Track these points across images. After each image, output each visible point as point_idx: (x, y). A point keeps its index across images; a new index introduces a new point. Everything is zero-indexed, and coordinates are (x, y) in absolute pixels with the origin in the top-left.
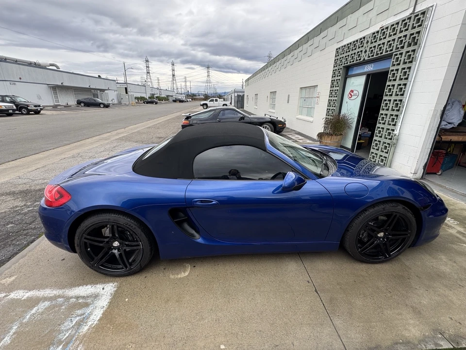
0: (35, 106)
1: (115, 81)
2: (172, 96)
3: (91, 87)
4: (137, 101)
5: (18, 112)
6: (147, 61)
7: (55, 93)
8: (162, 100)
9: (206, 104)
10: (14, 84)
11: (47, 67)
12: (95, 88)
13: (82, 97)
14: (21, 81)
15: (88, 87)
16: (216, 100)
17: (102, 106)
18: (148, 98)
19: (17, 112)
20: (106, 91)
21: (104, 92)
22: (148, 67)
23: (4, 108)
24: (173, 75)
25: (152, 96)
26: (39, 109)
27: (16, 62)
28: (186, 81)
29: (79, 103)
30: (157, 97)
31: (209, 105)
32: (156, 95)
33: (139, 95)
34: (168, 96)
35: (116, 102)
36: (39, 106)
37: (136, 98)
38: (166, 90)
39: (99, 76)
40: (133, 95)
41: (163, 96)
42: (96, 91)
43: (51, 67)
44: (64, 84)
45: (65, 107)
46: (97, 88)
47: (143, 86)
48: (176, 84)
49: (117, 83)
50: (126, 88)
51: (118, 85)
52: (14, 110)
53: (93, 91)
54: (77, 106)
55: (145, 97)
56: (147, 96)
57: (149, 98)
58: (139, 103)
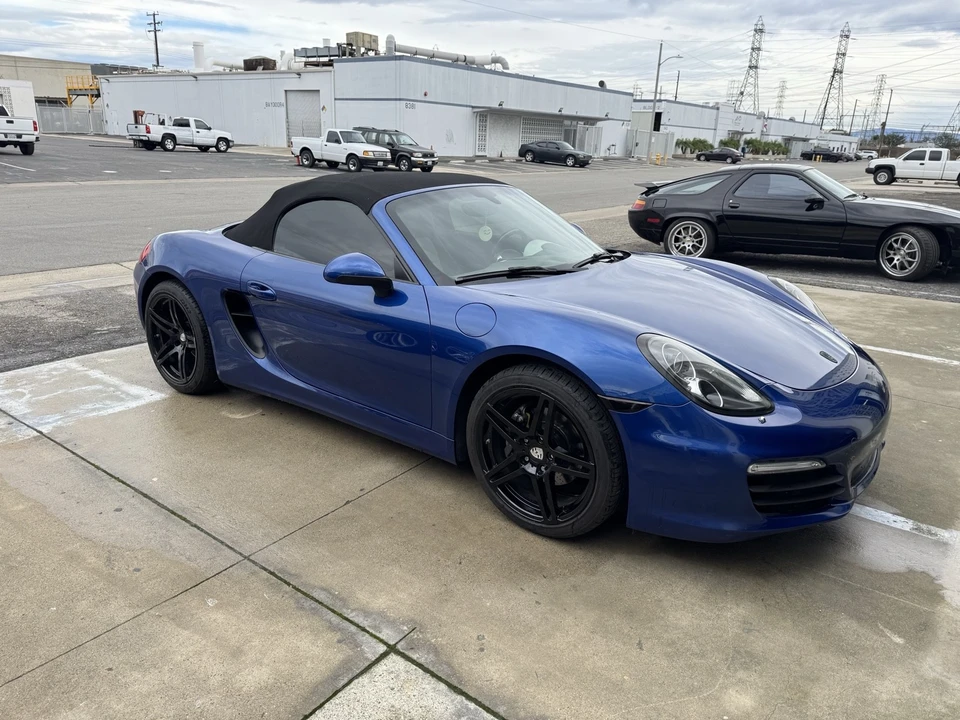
0: (425, 156)
1: (632, 95)
2: (805, 140)
3: (564, 112)
4: (680, 152)
5: (394, 167)
6: (760, 31)
7: (483, 128)
8: (766, 153)
9: (890, 169)
10: (413, 107)
11: (487, 67)
12: (574, 114)
13: (534, 138)
14: (427, 99)
15: (556, 112)
16: (936, 157)
17: (570, 162)
18: (716, 145)
19: (390, 166)
20: (599, 124)
21: (593, 124)
22: (756, 49)
23: (371, 156)
24: (837, 71)
25: (732, 140)
26: (430, 163)
27: (432, 58)
28: (880, 91)
29: (523, 152)
30: (748, 143)
31: (898, 173)
32: (748, 137)
33: (690, 135)
34: (788, 140)
35: (618, 152)
36: (432, 156)
37: (679, 143)
38: (792, 120)
39: (602, 84)
40: (673, 134)
41: (771, 139)
42: (574, 123)
43: (492, 67)
44: (504, 106)
45: (492, 160)
46: (579, 114)
47: (712, 108)
48: (839, 100)
49: (635, 101)
50: (658, 116)
51: (638, 107)
52: (386, 162)
53: (567, 122)
54: (518, 161)
55: (710, 141)
56: (714, 139)
57: (723, 143)
58: (685, 158)
